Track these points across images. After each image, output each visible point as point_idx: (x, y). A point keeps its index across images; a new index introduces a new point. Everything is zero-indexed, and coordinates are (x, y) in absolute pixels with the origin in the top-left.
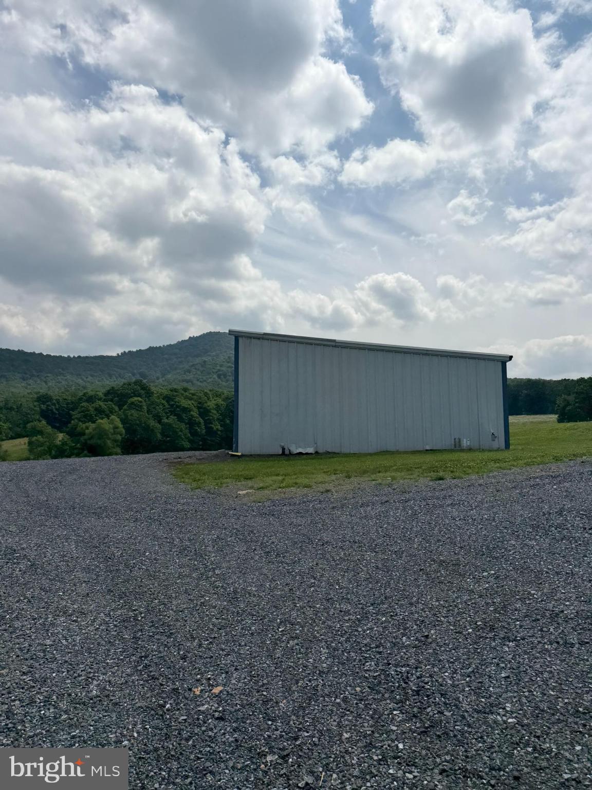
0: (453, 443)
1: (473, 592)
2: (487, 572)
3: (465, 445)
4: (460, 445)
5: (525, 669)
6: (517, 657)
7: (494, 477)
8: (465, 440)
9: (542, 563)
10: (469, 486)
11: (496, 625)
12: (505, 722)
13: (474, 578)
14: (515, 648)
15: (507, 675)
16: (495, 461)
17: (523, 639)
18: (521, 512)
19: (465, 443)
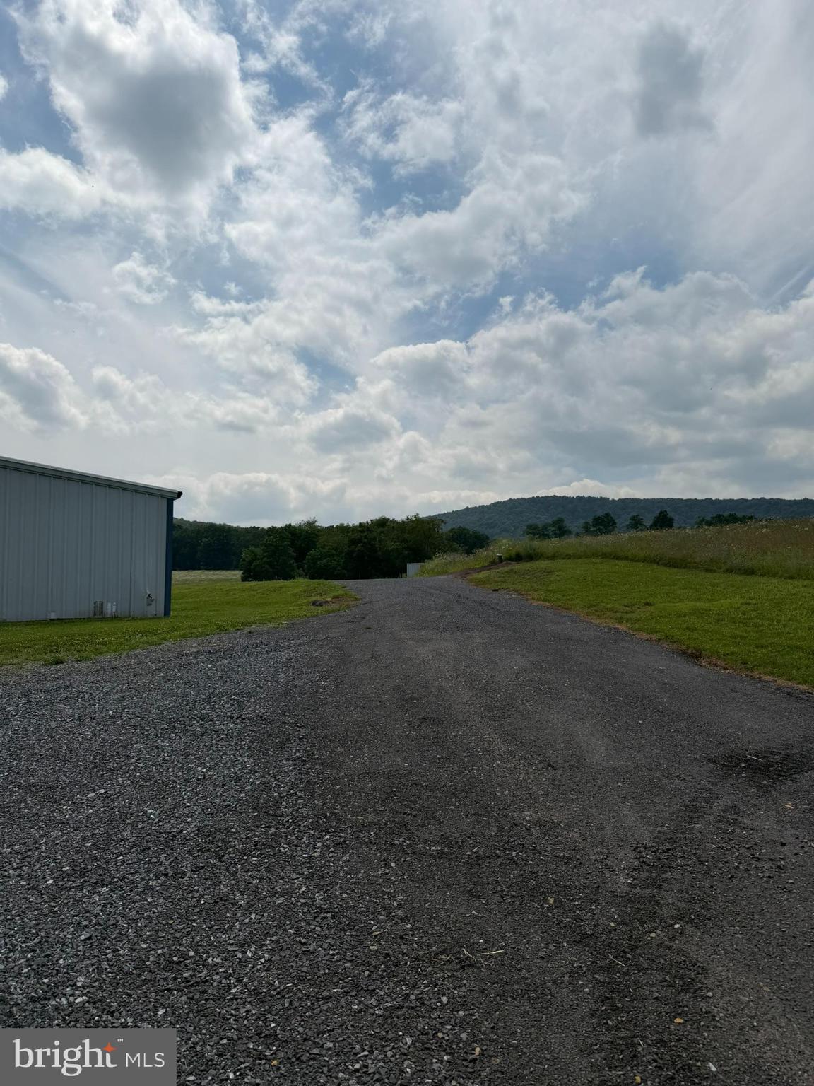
0: (92, 608)
1: (68, 823)
2: (94, 792)
3: (109, 611)
4: (102, 612)
5: (114, 922)
6: (109, 906)
7: (136, 656)
8: (109, 605)
9: (170, 770)
10: (98, 670)
11: (89, 867)
12: (70, 1004)
13: (74, 803)
14: (109, 894)
15: (88, 935)
16: (143, 633)
17: (122, 879)
18: (160, 703)
19: (110, 609)
